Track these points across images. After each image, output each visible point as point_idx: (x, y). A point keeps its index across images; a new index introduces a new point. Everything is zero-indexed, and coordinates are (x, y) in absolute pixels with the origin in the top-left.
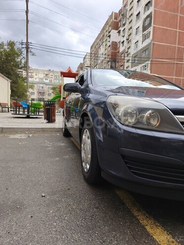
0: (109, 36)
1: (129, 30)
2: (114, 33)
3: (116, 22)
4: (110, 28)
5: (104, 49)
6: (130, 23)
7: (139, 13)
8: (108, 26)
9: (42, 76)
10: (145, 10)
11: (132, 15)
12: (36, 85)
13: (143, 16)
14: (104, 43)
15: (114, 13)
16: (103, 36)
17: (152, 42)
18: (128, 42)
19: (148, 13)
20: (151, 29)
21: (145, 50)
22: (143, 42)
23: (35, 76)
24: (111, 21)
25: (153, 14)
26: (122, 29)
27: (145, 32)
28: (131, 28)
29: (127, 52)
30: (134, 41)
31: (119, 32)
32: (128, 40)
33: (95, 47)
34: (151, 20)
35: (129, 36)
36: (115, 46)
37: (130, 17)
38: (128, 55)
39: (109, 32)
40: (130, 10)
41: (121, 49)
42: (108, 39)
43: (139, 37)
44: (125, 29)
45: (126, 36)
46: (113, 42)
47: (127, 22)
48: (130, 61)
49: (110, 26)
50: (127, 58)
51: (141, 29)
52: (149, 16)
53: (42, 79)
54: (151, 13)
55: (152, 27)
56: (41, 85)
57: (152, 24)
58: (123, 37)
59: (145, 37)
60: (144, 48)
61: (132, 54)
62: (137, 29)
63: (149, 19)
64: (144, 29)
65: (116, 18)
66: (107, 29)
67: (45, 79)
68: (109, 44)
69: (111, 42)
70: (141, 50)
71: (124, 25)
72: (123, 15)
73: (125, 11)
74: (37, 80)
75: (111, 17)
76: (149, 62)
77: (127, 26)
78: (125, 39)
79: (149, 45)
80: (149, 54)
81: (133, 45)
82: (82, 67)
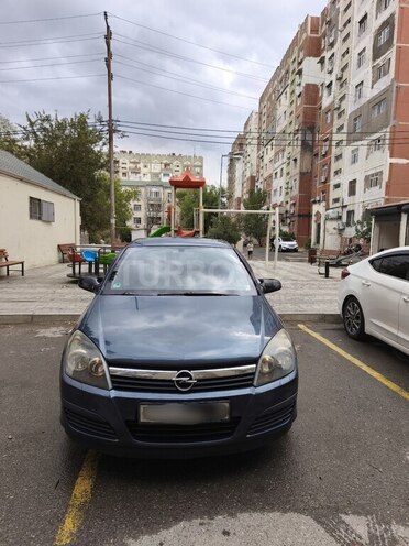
0: (300, 73)
1: (343, 56)
2: (310, 64)
3: (315, 40)
4: (302, 54)
5: (288, 103)
6: (345, 40)
7: (365, 17)
8: (296, 49)
9: (157, 168)
10: (378, 10)
11: (349, 21)
12: (143, 190)
13: (374, 24)
14: (288, 90)
15: (309, 19)
16: (287, 72)
17: (395, 84)
18: (341, 86)
19: (385, 15)
20: (392, 54)
21: (378, 102)
22: (373, 83)
23: (143, 170)
24: (304, 36)
25: (396, 16)
26: (327, 55)
27: (378, 61)
28: (347, 52)
29: (338, 108)
30: (353, 82)
31: (322, 61)
32: (339, 79)
33: (269, 98)
34: (391, 33)
35: (343, 70)
36: (312, 93)
37: (345, 26)
38: (340, 115)
39: (300, 63)
40: (346, 10)
41: (326, 101)
42: (297, 81)
43: (366, 73)
44: (333, 55)
45: (337, 71)
46: (308, 86)
47: (339, 39)
48: (345, 130)
49: (300, 49)
50: (337, 123)
51: (369, 53)
52: (388, 23)
53: (157, 175)
54: (392, 15)
55: (394, 48)
56: (154, 190)
57: (395, 41)
58: (330, 72)
59: (379, 73)
60: (374, 98)
61: (348, 112)
62: (360, 54)
63: (386, 30)
64: (377, 53)
65: (315, 30)
66: (295, 55)
67: (164, 175)
68: (298, 90)
69: (303, 84)
70: (369, 102)
71: (332, 45)
72: (329, 23)
73: (334, 14)
74: (147, 179)
75: (303, 27)
76: (388, 130)
77: (338, 49)
78: (333, 78)
79: (387, 91)
80: (387, 113)
81: (351, 90)
82: (241, 145)
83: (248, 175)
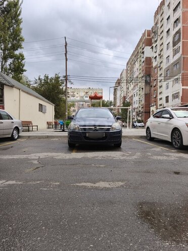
0: (143, 53)
1: (161, 45)
2: (147, 49)
3: (149, 40)
4: (144, 45)
5: (139, 65)
6: (161, 39)
7: (169, 30)
8: (141, 43)
9: (82, 94)
10: (174, 27)
11: (162, 31)
12: (76, 103)
13: (172, 33)
14: (138, 60)
15: (146, 31)
16: (138, 53)
17: (182, 56)
18: (160, 57)
19: (177, 29)
20: (180, 44)
21: (176, 63)
22: (174, 56)
23: (77, 95)
24: (145, 38)
25: (181, 30)
26: (154, 45)
27: (175, 47)
28: (162, 44)
29: (160, 67)
30: (165, 56)
31: (152, 48)
32: (159, 55)
33: (131, 63)
34: (180, 36)
35: (161, 51)
36: (149, 61)
37: (161, 33)
38: (160, 69)
39: (143, 49)
40: (161, 27)
41: (154, 64)
42: (142, 56)
43: (170, 52)
44: (156, 45)
45: (158, 52)
46: (147, 58)
47: (159, 39)
48: (163, 75)
49: (143, 43)
50: (159, 73)
51: (171, 44)
52: (178, 32)
53: (82, 97)
54: (180, 29)
55: (181, 42)
56: (81, 103)
57: (181, 39)
58: (156, 52)
59: (176, 52)
60: (175, 62)
61: (164, 68)
62: (167, 45)
63: (178, 35)
64: (175, 44)
65: (149, 35)
66: (141, 46)
67: (86, 97)
68: (143, 60)
69: (145, 57)
70: (172, 64)
71: (156, 41)
72: (154, 32)
73: (156, 29)
74: (78, 99)
75: (144, 35)
76: (181, 75)
77: (159, 43)
78: (157, 54)
79: (179, 59)
80: (180, 68)
81: (165, 61)
82: (119, 83)
83: (123, 96)
